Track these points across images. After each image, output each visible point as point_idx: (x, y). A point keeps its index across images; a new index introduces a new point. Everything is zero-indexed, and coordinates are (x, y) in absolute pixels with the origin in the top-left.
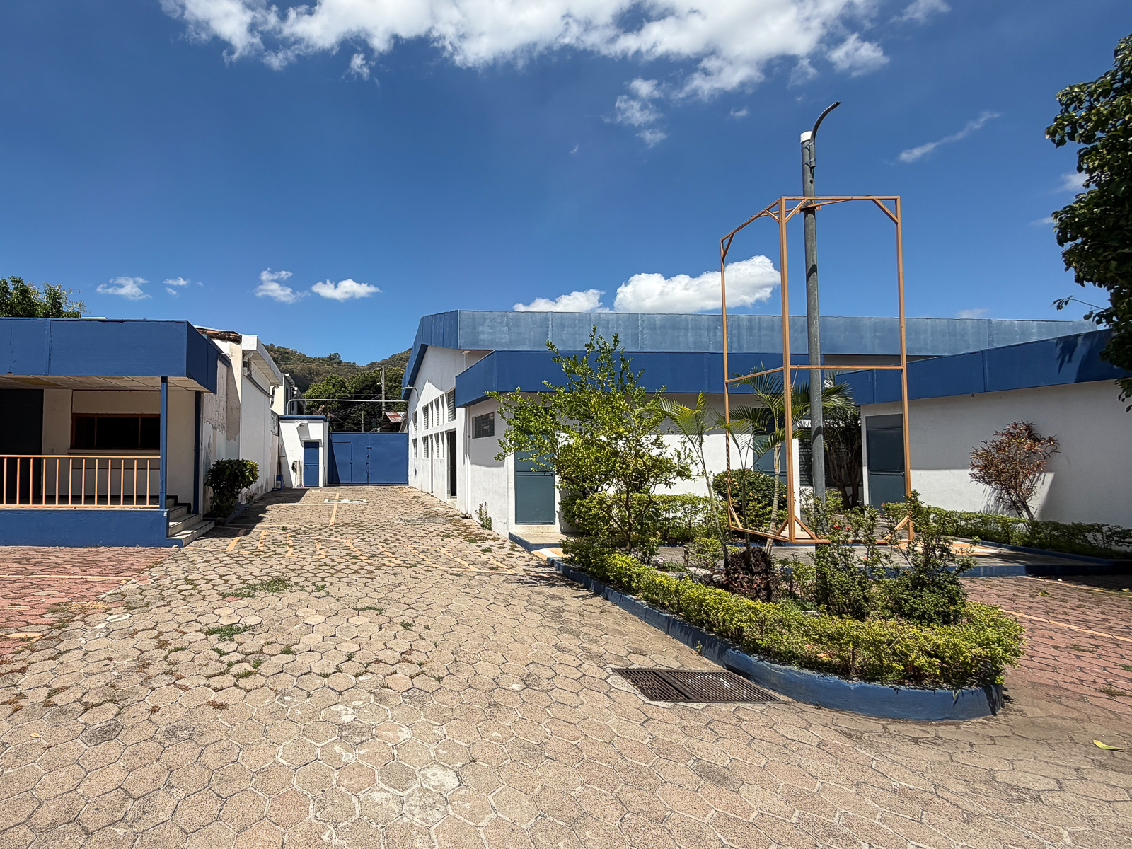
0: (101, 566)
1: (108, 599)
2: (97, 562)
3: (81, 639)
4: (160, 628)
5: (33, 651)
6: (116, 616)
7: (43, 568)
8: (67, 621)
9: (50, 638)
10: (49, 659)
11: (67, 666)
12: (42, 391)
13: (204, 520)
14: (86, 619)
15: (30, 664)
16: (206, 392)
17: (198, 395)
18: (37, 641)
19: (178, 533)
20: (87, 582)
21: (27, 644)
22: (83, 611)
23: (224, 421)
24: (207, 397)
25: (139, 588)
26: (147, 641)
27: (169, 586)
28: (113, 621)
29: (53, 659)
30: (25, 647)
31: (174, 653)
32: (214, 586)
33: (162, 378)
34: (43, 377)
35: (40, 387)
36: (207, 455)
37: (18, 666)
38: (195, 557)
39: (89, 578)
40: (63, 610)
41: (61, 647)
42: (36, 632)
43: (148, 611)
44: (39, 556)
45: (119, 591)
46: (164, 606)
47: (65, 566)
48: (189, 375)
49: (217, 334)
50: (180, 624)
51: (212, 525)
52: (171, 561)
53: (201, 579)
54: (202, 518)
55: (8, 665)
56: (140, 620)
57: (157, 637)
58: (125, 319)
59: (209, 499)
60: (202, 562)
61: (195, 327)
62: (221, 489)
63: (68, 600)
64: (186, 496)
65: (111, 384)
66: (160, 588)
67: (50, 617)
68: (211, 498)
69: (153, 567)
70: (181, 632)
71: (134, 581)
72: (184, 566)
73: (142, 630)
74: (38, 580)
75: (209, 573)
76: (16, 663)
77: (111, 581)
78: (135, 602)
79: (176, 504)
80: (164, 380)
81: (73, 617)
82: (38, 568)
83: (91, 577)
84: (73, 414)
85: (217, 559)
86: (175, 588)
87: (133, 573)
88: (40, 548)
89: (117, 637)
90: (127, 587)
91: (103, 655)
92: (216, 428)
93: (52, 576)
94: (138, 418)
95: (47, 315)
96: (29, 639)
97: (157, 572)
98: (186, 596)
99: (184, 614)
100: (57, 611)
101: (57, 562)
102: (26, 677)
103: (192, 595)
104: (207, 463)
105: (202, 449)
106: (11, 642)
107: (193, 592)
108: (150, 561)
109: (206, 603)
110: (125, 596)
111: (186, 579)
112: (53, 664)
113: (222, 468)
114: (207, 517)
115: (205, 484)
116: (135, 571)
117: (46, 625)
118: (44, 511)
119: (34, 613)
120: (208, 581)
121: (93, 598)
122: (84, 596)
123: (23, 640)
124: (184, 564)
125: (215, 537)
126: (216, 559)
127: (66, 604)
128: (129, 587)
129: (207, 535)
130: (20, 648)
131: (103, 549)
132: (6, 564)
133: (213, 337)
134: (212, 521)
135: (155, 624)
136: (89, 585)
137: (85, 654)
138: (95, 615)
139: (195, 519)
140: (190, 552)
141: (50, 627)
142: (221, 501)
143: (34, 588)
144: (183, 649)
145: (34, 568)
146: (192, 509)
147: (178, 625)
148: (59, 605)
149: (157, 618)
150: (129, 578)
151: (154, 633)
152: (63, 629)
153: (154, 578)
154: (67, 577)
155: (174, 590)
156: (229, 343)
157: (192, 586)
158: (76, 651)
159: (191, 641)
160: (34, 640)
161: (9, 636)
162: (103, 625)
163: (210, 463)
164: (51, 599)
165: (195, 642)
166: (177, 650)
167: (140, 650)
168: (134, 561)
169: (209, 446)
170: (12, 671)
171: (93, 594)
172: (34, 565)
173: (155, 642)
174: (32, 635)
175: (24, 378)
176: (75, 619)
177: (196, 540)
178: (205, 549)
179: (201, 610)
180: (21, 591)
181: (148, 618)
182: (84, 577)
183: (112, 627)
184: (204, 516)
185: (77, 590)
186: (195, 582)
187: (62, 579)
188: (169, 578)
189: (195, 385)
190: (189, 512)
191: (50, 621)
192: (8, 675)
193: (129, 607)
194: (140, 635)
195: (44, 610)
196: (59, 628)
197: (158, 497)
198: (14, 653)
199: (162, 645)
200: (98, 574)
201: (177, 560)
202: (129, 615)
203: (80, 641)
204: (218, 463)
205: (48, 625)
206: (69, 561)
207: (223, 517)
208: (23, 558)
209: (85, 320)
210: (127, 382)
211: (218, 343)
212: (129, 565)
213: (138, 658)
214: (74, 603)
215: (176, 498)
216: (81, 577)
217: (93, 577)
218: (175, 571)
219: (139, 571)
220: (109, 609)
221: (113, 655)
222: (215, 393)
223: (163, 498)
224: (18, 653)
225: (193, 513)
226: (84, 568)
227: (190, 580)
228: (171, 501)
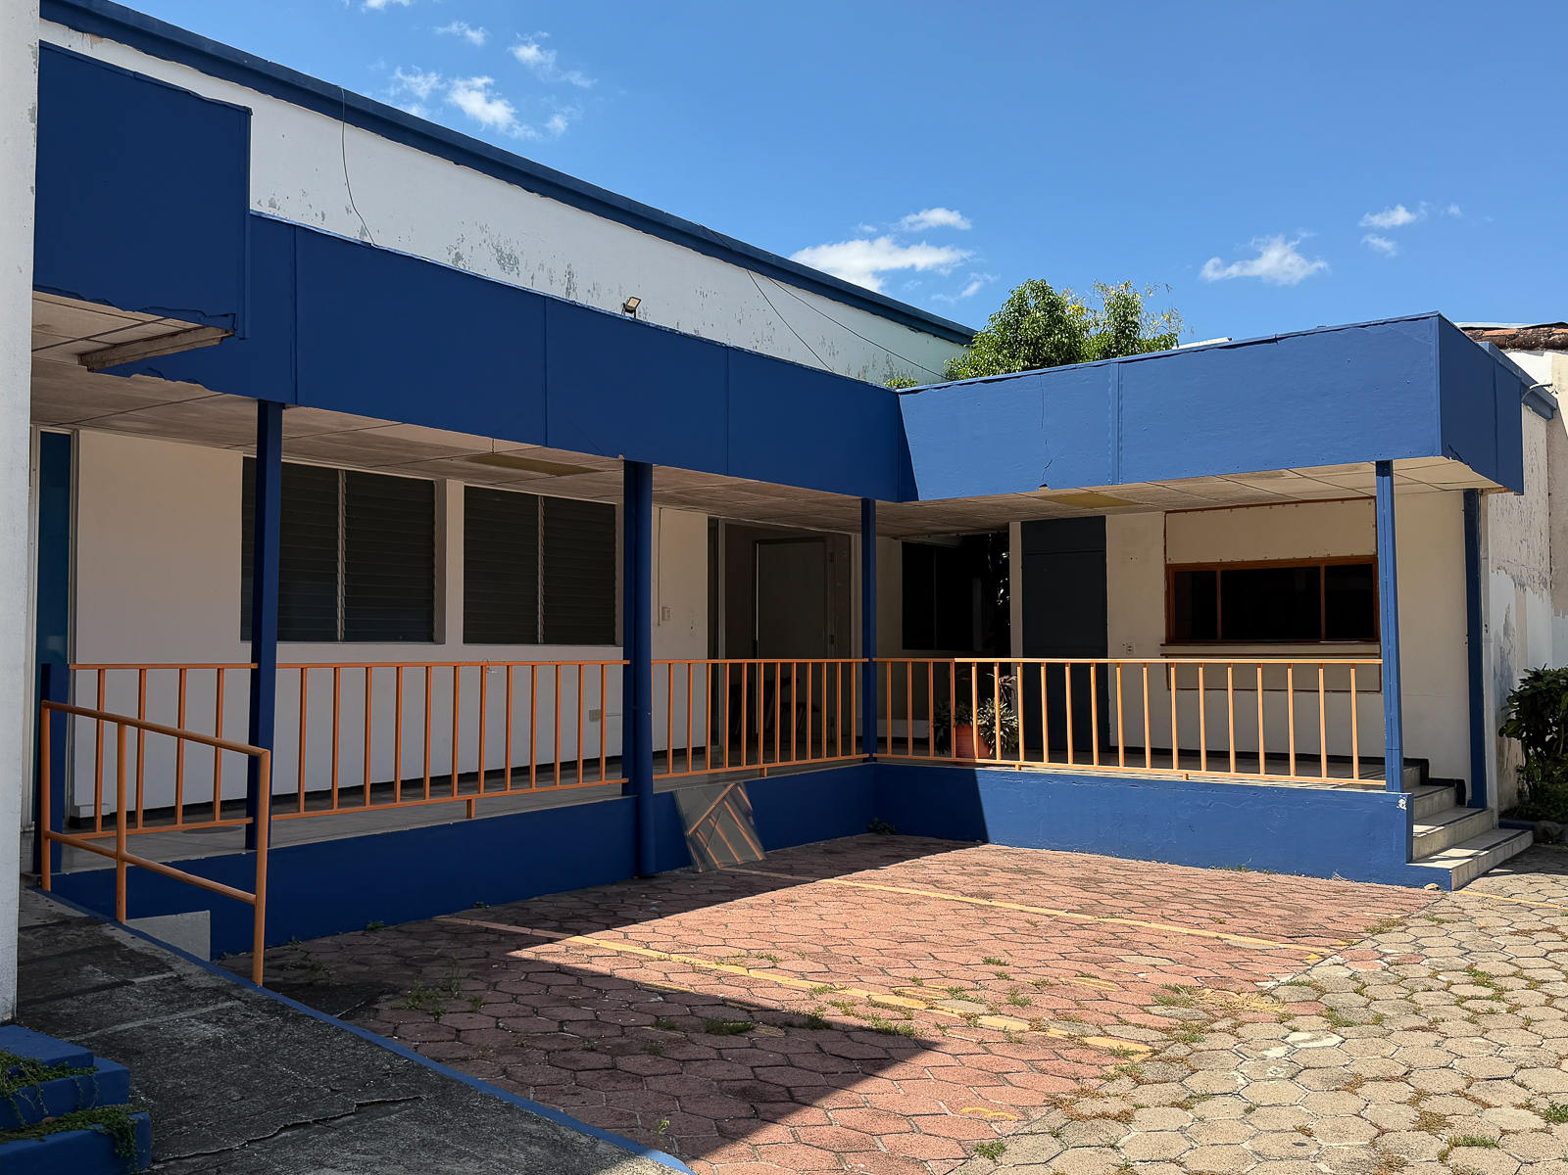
0: (1255, 914)
1: (1282, 992)
2: (1247, 906)
3: (1235, 1073)
4: (1421, 1080)
5: (1139, 1082)
6: (1308, 1036)
7: (1132, 904)
8: (1200, 1030)
9: (1169, 1060)
10: (1173, 1105)
11: (1213, 1127)
12: (1103, 519)
13: (1502, 826)
14: (1239, 1030)
15: (1139, 1107)
16: (1491, 490)
17: (1472, 499)
18: (1144, 1061)
19: (1436, 853)
20: (1229, 947)
21: (1125, 1064)
22: (1231, 1011)
23: (1545, 565)
24: (1498, 506)
25: (1354, 977)
26: (1390, 1108)
27: (1429, 982)
28: (1301, 1045)
29: (1179, 1105)
30: (1122, 1070)
31: (1464, 1149)
32: (1552, 997)
33: (1378, 464)
34: (1106, 490)
35: (1098, 511)
36: (1503, 659)
37: (1114, 1106)
38: (1489, 919)
39: (1234, 939)
40: (1187, 1004)
41: (1196, 1083)
42: (1139, 1042)
43: (1383, 1036)
44: (1121, 879)
45: (1305, 978)
46: (1423, 1029)
47: (1178, 906)
48: (1450, 451)
49: (1515, 336)
50: (1471, 1081)
51: (1525, 840)
52: (1424, 922)
53: (1514, 975)
54: (1496, 820)
55: (1094, 1101)
56: (1368, 1055)
57: (1413, 1102)
58: (1280, 333)
59: (1512, 772)
60: (1511, 934)
61: (1459, 325)
62: (1547, 746)
63: (1195, 983)
64: (1450, 762)
65: (1250, 492)
66: (1405, 983)
67: (1161, 1016)
68: (1519, 770)
69: (1381, 932)
70: (1475, 1100)
71: (1339, 959)
72: (1459, 936)
73: (1375, 1079)
74: (1126, 930)
75: (1532, 963)
76: (1108, 1099)
77: (1285, 953)
78: (1348, 1008)
79: (1425, 780)
80: (1384, 468)
81: (1212, 1022)
82: (1121, 903)
83: (1237, 938)
84: (1169, 568)
85: (1553, 929)
86: (1446, 990)
87: (1333, 941)
88: (1120, 860)
89: (1317, 1085)
90: (1323, 972)
91: (1288, 1119)
92: (1522, 585)
93: (1153, 925)
94: (1318, 568)
95: (1107, 354)
96: (1127, 1054)
97: (1393, 944)
98: (1475, 1012)
99: (1477, 1057)
100: (1174, 1003)
101: (1159, 894)
102: (1133, 1134)
103: (1492, 1012)
104: (1504, 675)
105: (1489, 641)
106: (1093, 1053)
107: (1495, 1005)
108: (1372, 915)
109: (1536, 1040)
110: (1322, 992)
111: (1470, 970)
112: (1185, 1118)
113: (1549, 691)
114: (1511, 818)
115: (1501, 732)
116: (1337, 935)
117: (1156, 1029)
118: (1124, 780)
119: (1128, 1000)
120: (1534, 984)
121: (1250, 987)
122: (1229, 980)
123: (1113, 1053)
124: (1462, 933)
125: (1539, 871)
126: (1548, 930)
127: (1190, 990)
128: (1331, 972)
129: (1515, 864)
130: (1111, 1070)
131: (1254, 876)
132: (1061, 888)
133: (1504, 347)
134: (1525, 828)
135: (1404, 1069)
136: (1234, 956)
137: (1249, 1110)
138: (1258, 1027)
139: (1479, 821)
140: (1474, 905)
141: (1165, 1036)
142: (1547, 777)
143: (1121, 946)
144: (1485, 1145)
145: (1113, 902)
146: (1468, 795)
147: (1464, 1083)
148: (1177, 991)
149: (1407, 1055)
150: (1327, 951)
151: (1404, 1091)
152: (1194, 1045)
153: (1388, 959)
154: (1186, 931)
155: (1441, 993)
156: (1549, 355)
157: (1490, 992)
158: (1228, 1100)
159: (1505, 1127)
160: (1137, 1059)
161: (1087, 1040)
162: (1277, 1052)
163: (1510, 676)
164: (1157, 974)
165: (1516, 1133)
166: (1472, 1143)
167: (1376, 1126)
168: (1333, 911)
169: (1506, 633)
170: (1104, 1116)
171: (1247, 976)
172: (1113, 896)
173: (1411, 1113)
174: (1133, 1047)
175: (1068, 496)
176: (1216, 1026)
177: (1486, 874)
178: (1514, 900)
179: (1523, 1054)
180: (1097, 949)
181: (1387, 1052)
182: (1222, 936)
183: (1302, 1060)
184: (1502, 815)
185: (1211, 963)
186: (1496, 981)
187: (1177, 935)
188: (1426, 962)
189: (1462, 475)
190: (1460, 800)
191: (1164, 1023)
192: (1096, 1122)
193: (1335, 1020)
194: (1369, 1089)
195: (1149, 998)
196: (1186, 1041)
197: (1380, 761)
198: (1102, 1077)
199: (1430, 1123)
200: (1253, 932)
201: (1442, 922)
202: (1337, 1039)
203: (1234, 1079)
204: (1537, 676)
205: (1162, 1030)
206: (1184, 895)
207: (1555, 819)
208: (1089, 880)
209: (1190, 350)
210: (1291, 482)
211: (1518, 358)
212: (1320, 921)
213: (1373, 1144)
214: (1208, 991)
215: (1423, 764)
216: (1215, 935)
217: (1242, 939)
218: (1441, 947)
219: (1349, 938)
220: (1290, 1017)
221: (1313, 1126)
222: (1519, 490)
223: (1393, 764)
224: (1111, 1079)
225: (1470, 806)
226: (1219, 915)
227: (1483, 973)
228: (1412, 772)
